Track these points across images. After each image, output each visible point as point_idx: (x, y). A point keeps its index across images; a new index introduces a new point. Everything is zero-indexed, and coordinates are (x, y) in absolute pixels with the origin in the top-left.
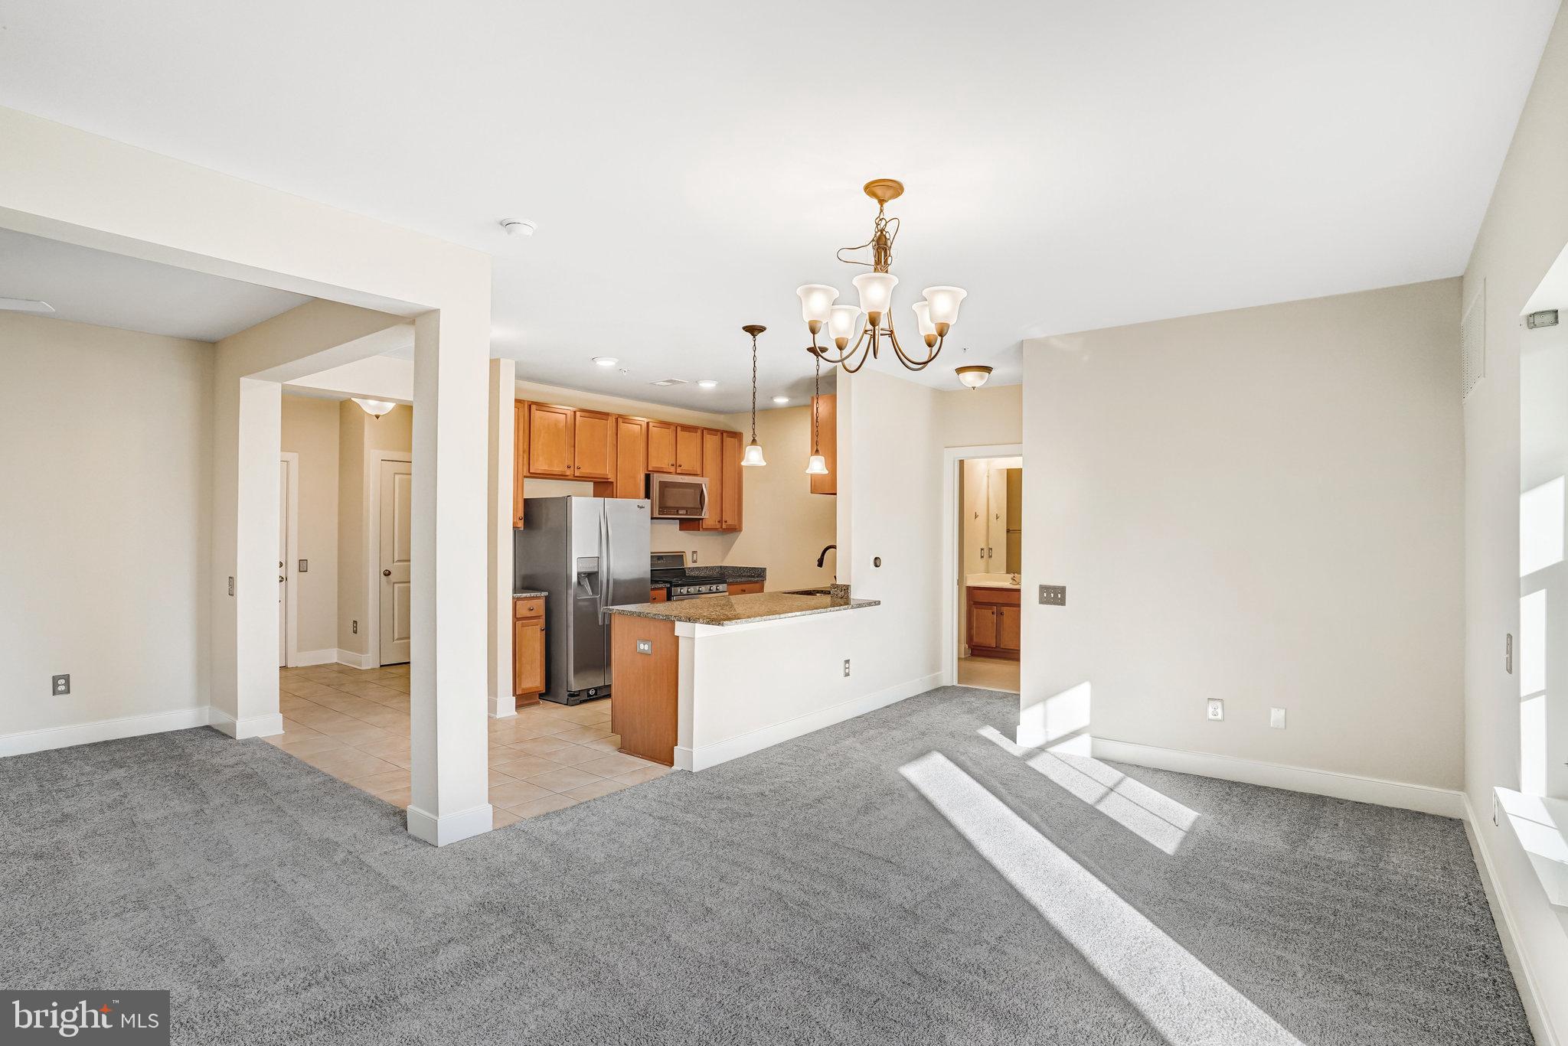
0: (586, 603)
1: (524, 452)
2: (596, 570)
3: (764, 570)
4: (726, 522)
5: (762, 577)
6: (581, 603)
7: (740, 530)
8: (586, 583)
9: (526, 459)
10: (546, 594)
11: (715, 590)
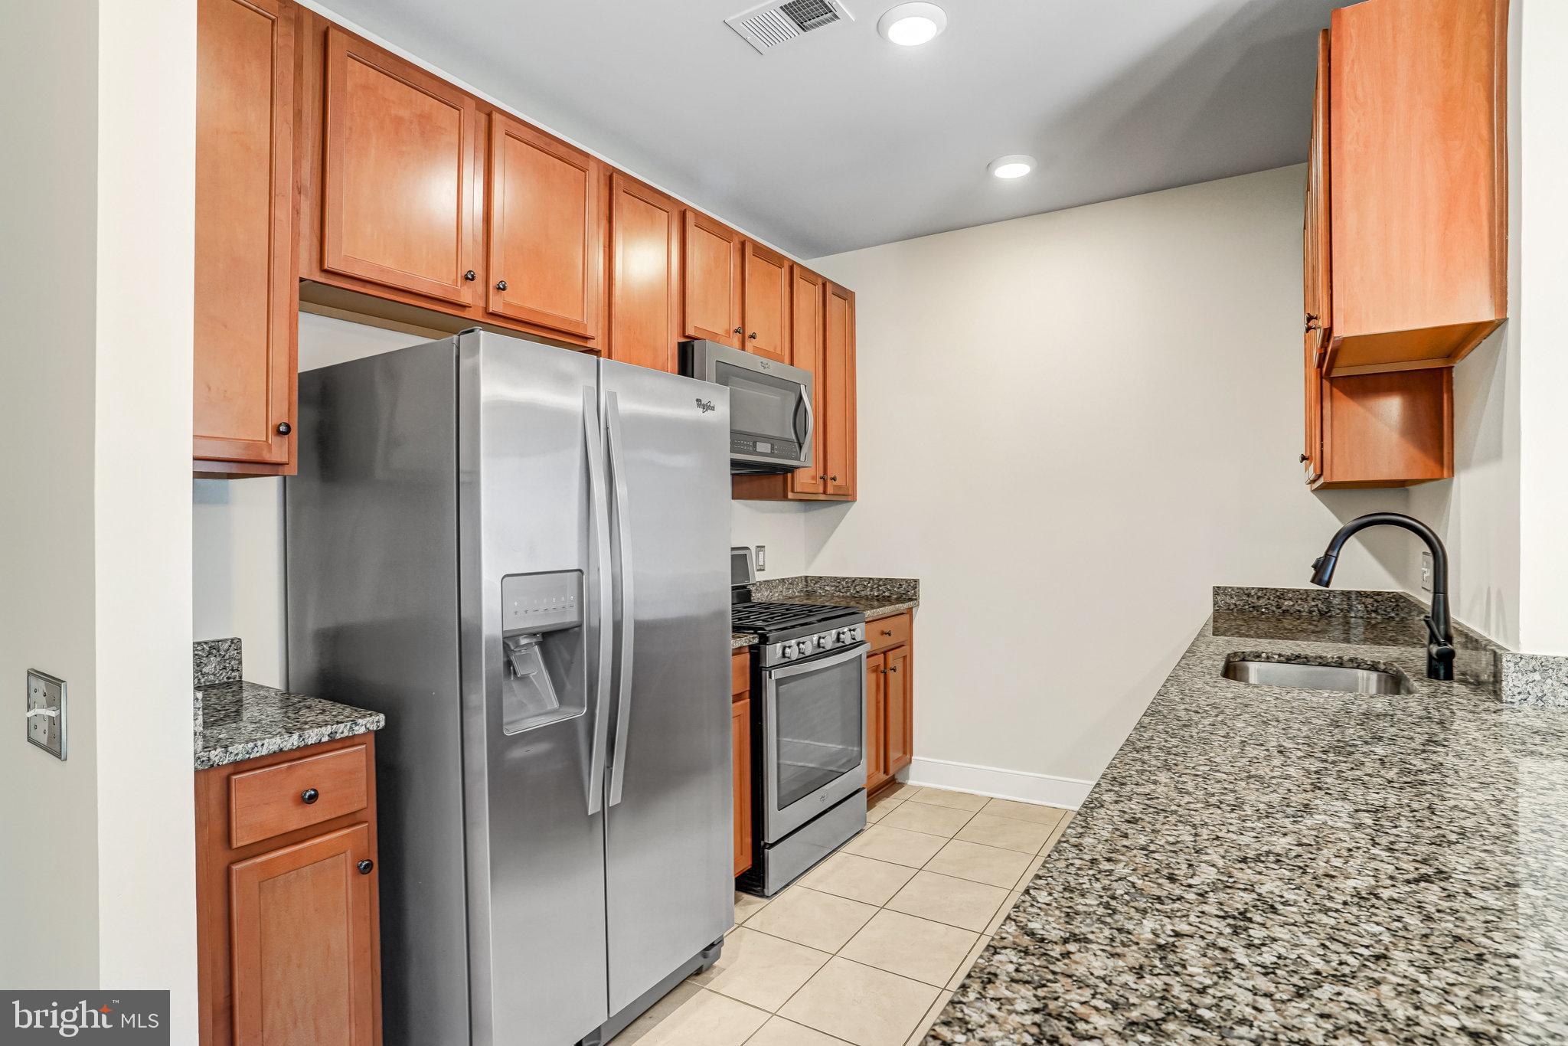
0: (541, 748)
1: (298, 189)
2: (571, 618)
3: (914, 584)
4: (834, 479)
5: (910, 600)
6: (518, 753)
7: (854, 500)
8: (534, 667)
9: (307, 208)
10: (377, 721)
11: (848, 641)
